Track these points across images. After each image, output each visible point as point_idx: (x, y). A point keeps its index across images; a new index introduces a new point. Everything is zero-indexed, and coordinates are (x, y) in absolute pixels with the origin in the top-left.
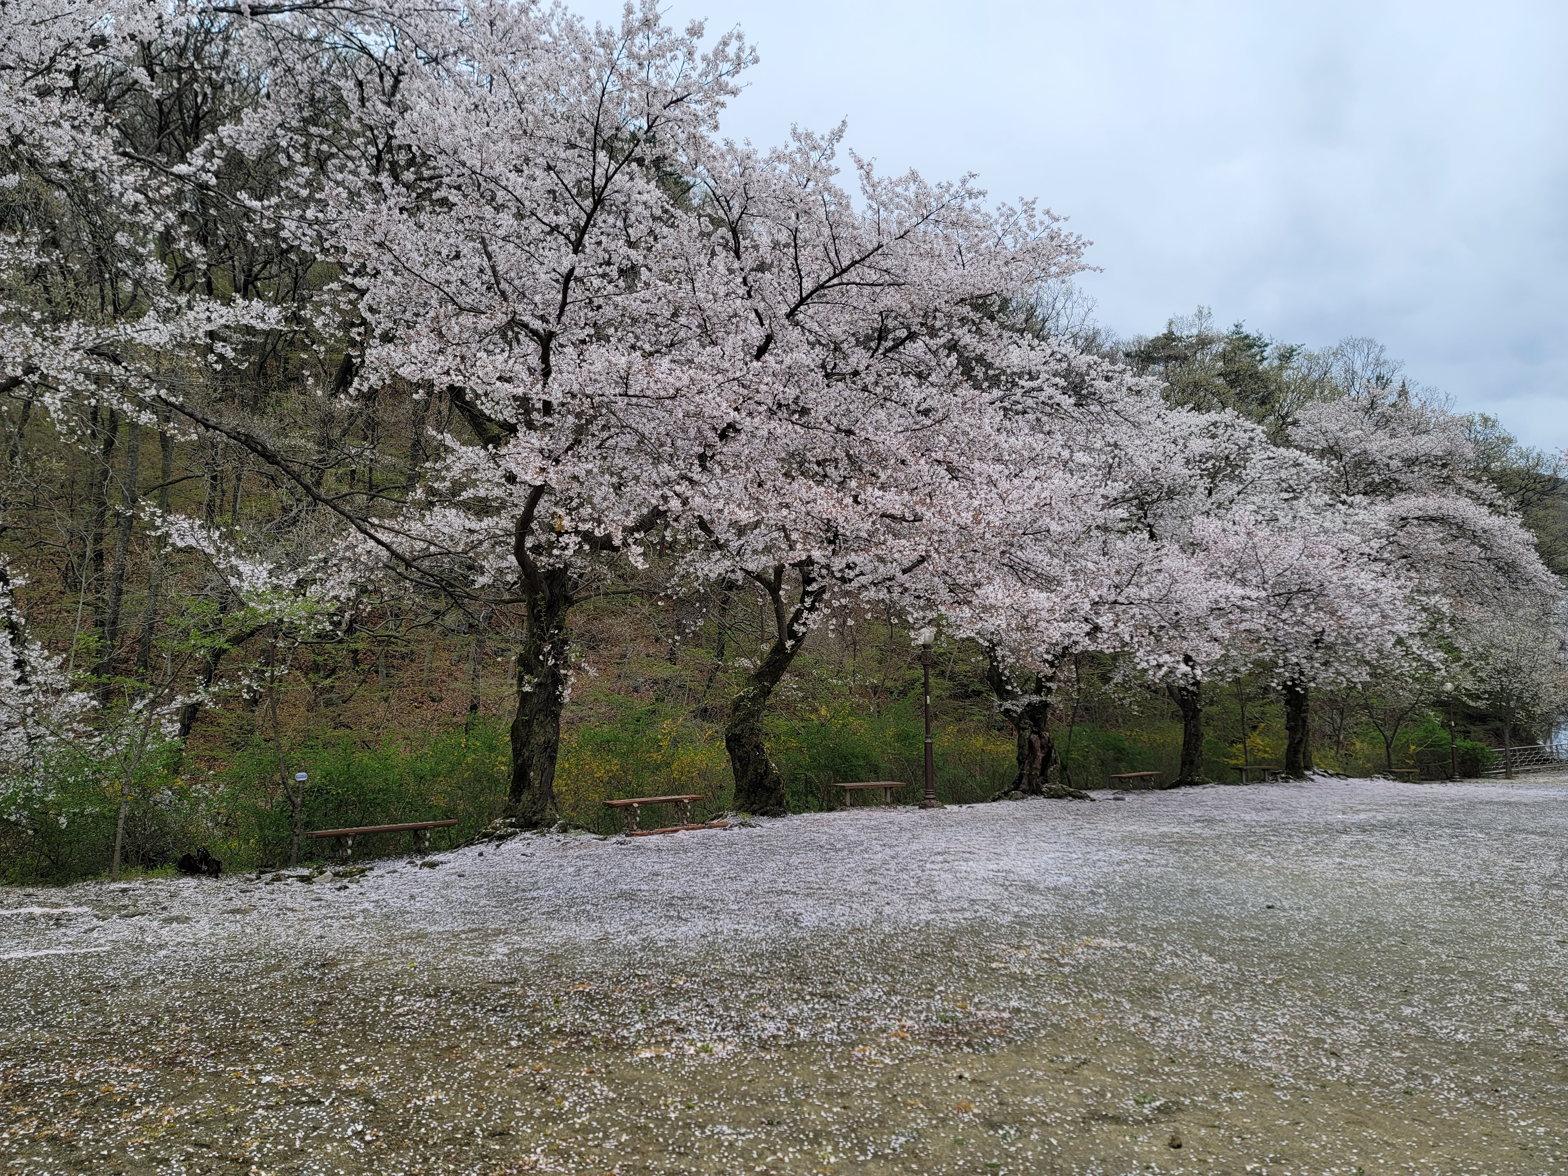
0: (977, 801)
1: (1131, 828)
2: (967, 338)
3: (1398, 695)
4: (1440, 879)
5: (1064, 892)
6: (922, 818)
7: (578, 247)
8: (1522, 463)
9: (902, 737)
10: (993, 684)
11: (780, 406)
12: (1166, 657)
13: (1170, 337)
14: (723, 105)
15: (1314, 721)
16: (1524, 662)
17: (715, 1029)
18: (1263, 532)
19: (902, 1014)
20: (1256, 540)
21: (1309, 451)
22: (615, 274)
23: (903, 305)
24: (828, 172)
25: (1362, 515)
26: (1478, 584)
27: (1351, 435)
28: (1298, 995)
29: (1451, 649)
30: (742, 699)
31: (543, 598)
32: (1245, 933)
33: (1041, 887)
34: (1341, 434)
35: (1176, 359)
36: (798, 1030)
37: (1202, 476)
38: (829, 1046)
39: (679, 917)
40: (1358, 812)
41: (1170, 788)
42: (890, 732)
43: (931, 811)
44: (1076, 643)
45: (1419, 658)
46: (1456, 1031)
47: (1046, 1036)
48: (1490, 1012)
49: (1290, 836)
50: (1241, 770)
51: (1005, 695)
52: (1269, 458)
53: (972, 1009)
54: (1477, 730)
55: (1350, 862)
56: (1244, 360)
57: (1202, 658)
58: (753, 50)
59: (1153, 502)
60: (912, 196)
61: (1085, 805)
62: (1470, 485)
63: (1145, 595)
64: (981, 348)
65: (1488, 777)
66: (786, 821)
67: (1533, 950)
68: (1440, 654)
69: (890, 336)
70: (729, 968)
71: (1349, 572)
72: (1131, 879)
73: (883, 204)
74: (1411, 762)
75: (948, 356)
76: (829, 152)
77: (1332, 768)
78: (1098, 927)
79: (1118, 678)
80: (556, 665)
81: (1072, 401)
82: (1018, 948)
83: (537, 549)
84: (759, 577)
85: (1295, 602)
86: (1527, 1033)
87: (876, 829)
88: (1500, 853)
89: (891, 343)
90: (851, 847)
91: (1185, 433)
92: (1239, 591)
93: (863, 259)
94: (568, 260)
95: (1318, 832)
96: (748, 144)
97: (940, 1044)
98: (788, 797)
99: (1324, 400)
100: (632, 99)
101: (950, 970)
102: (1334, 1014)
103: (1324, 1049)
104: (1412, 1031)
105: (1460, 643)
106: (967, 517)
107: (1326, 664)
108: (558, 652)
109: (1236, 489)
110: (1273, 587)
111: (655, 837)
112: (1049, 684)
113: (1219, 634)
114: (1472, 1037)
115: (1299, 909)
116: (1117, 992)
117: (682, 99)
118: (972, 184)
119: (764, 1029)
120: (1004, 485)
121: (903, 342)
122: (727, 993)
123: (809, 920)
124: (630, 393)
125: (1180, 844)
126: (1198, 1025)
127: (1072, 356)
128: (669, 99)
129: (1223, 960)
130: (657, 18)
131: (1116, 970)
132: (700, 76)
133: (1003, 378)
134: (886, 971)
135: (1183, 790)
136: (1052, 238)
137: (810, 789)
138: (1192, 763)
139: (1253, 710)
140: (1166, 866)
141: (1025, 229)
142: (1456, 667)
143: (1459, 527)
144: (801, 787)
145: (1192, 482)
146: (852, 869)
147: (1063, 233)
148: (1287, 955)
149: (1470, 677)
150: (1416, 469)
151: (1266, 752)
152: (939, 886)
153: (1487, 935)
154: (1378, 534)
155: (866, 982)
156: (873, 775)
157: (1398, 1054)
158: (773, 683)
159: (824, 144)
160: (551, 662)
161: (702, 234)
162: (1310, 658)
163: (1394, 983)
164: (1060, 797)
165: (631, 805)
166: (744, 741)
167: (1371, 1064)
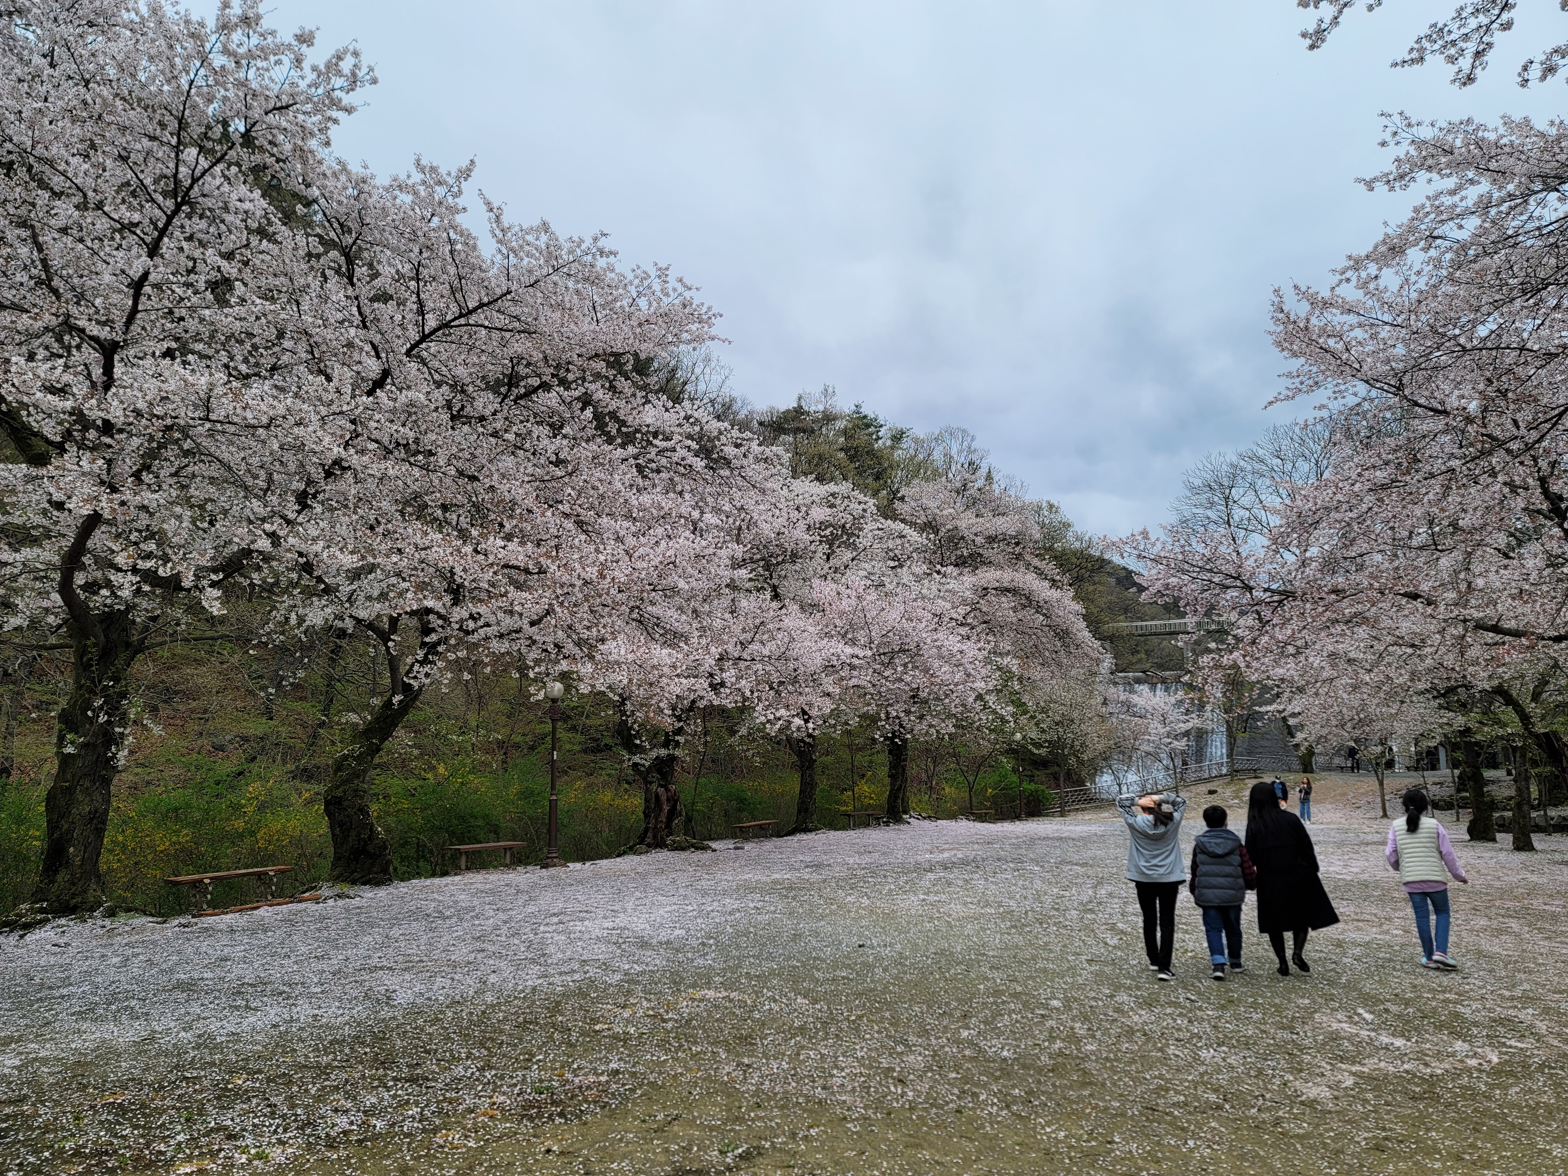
0: (602, 858)
1: (747, 877)
2: (600, 394)
3: (979, 744)
4: (1002, 910)
5: (676, 945)
6: (542, 878)
7: (153, 251)
8: (1077, 545)
9: (526, 794)
10: (622, 738)
11: (398, 444)
12: (783, 712)
13: (799, 411)
14: (336, 121)
15: (912, 769)
16: (1075, 715)
17: (275, 1132)
18: (872, 596)
19: (494, 1091)
20: (864, 603)
21: (912, 524)
22: (202, 286)
23: (535, 353)
24: (454, 210)
25: (953, 585)
26: (1041, 647)
27: (945, 512)
28: (876, 1028)
29: (1019, 704)
30: (345, 758)
31: (95, 645)
32: (838, 973)
33: (654, 941)
34: (937, 511)
35: (804, 432)
36: (374, 1121)
37: (821, 541)
38: (407, 1135)
39: (247, 1007)
40: (942, 851)
41: (786, 835)
42: (514, 789)
43: (552, 871)
44: (702, 698)
45: (994, 712)
46: (1002, 1048)
47: (641, 1096)
48: (1031, 1028)
49: (885, 876)
50: (849, 816)
51: (634, 749)
52: (879, 529)
53: (569, 1076)
54: (1040, 774)
55: (932, 898)
56: (862, 437)
57: (814, 712)
58: (371, 69)
59: (778, 564)
60: (543, 246)
61: (707, 856)
62: (1036, 562)
63: (766, 652)
64: (613, 405)
65: (1047, 815)
66: (391, 889)
67: (1069, 969)
68: (1010, 708)
69: (522, 384)
70: (302, 1060)
71: (940, 635)
72: (741, 927)
73: (512, 249)
74: (988, 804)
75: (582, 410)
76: (456, 189)
77: (926, 810)
78: (705, 979)
79: (743, 731)
80: (109, 722)
81: (703, 464)
82: (624, 1007)
83: (92, 587)
84: (371, 626)
85: (897, 661)
86: (1058, 1044)
87: (492, 892)
88: (1050, 883)
89: (523, 391)
90: (460, 914)
91: (808, 501)
92: (849, 650)
93: (490, 303)
94: (140, 263)
95: (910, 872)
96: (366, 167)
97: (531, 1119)
98: (396, 863)
99: (927, 480)
100: (225, 99)
101: (551, 1037)
102: (905, 1042)
103: (893, 1078)
104: (967, 1052)
105: (1025, 698)
106: (592, 572)
107: (921, 717)
108: (113, 706)
109: (850, 556)
110: (878, 646)
111: (229, 916)
112: (677, 738)
113: (831, 689)
114: (1015, 1052)
115: (885, 946)
116: (715, 1043)
117: (287, 107)
118: (603, 243)
119: (334, 1125)
120: (631, 541)
121: (535, 390)
122: (295, 1088)
123: (403, 997)
124: (213, 417)
125: (789, 890)
126: (786, 1066)
127: (704, 420)
128: (271, 106)
129: (815, 1001)
130: (258, 17)
131: (717, 1020)
132: (309, 86)
133: (638, 436)
134: (482, 1045)
135: (798, 837)
136: (685, 306)
137: (422, 852)
138: (806, 810)
139: (861, 759)
140: (775, 912)
141: (659, 294)
142: (1023, 720)
143: (1027, 598)
144: (412, 852)
145: (813, 548)
146: (459, 937)
147: (695, 302)
148: (872, 990)
149: (1034, 728)
150: (996, 546)
151: (872, 798)
152: (552, 949)
153: (1034, 958)
154: (964, 603)
155: (460, 1059)
156: (492, 835)
157: (954, 1075)
158: (383, 740)
159: (451, 181)
160: (103, 718)
161: (309, 255)
162: (908, 712)
163: (956, 1008)
164: (683, 849)
165: (201, 881)
166: (346, 803)
167: (931, 1088)
